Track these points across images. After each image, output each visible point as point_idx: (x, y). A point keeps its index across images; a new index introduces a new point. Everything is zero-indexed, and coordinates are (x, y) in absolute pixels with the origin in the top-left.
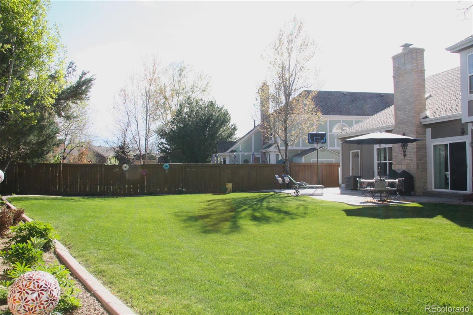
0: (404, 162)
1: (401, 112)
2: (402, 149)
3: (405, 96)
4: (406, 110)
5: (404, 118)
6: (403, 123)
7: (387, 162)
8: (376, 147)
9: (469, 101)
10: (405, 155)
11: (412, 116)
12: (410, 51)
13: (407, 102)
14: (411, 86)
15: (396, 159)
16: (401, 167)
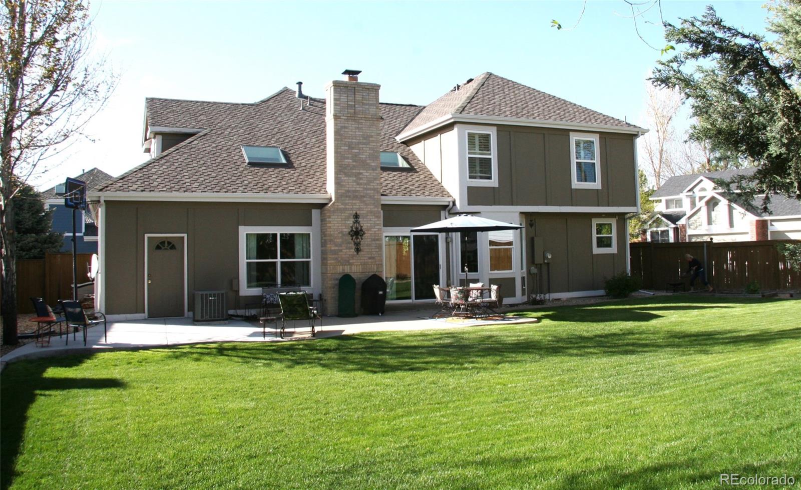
0: (354, 261)
1: (350, 178)
2: (352, 239)
3: (359, 153)
4: (361, 176)
5: (357, 189)
6: (355, 197)
7: (279, 260)
8: (244, 231)
9: (468, 187)
10: (358, 250)
11: (374, 189)
12: (374, 89)
13: (364, 164)
14: (373, 142)
15: (336, 256)
16: (351, 269)
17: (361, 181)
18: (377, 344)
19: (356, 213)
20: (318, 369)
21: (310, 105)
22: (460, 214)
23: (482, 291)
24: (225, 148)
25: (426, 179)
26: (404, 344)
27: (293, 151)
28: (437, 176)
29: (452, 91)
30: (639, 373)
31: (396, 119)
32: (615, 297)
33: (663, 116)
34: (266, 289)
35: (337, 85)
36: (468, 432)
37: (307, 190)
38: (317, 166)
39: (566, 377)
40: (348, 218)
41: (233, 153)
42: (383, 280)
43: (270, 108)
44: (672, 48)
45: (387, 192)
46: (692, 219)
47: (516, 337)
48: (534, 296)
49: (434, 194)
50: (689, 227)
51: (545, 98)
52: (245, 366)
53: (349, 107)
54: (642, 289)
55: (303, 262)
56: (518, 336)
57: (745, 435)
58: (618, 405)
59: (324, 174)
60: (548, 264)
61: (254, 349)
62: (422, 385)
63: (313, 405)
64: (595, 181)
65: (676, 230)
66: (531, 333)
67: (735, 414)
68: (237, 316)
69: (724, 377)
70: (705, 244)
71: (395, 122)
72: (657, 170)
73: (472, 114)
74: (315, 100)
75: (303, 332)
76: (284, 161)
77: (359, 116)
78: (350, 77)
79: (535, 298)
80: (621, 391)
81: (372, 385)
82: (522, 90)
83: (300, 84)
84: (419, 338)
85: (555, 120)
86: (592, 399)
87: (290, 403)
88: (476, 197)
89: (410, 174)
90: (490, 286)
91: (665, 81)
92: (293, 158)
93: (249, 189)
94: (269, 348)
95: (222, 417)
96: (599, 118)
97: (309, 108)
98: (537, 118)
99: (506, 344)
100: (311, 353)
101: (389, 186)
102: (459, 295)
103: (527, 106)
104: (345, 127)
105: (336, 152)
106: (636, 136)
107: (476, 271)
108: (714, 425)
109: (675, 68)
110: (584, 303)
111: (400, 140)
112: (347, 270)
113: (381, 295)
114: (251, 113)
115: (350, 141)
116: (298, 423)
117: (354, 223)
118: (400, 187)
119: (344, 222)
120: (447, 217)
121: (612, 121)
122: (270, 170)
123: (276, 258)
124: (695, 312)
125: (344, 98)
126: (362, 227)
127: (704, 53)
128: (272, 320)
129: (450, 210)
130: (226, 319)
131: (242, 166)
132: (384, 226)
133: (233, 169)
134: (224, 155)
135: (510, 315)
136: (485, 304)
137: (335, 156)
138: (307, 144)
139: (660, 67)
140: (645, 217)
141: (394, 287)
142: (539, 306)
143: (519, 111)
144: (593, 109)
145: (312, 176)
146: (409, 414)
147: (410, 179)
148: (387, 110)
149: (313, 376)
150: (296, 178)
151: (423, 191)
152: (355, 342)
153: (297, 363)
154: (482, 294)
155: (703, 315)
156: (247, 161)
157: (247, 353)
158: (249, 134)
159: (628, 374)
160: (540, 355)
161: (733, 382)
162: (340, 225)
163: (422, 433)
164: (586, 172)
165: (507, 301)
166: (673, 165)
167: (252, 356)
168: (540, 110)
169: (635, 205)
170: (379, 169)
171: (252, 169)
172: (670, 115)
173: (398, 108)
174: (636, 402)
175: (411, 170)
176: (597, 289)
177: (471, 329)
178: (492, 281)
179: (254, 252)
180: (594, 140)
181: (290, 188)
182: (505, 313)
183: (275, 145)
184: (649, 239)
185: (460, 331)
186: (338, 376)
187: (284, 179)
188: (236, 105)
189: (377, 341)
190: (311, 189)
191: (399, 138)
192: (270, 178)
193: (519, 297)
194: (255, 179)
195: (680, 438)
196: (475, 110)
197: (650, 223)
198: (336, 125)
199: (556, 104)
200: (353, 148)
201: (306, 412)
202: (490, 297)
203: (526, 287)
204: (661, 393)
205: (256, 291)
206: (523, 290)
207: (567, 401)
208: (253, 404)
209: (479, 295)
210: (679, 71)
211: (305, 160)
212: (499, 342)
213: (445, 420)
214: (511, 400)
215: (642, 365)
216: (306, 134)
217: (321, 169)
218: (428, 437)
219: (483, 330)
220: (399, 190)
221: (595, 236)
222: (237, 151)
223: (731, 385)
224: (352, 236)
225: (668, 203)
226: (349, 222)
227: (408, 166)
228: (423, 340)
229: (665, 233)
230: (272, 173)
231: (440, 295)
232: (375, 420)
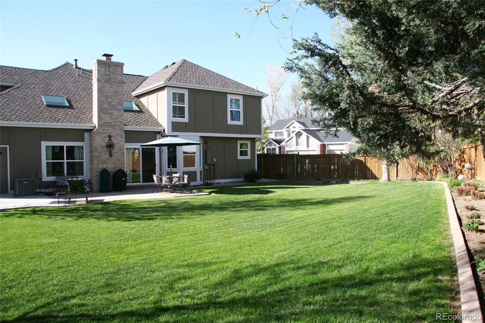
0: (109, 161)
1: (107, 115)
2: (107, 149)
3: (112, 102)
4: (113, 114)
5: (111, 121)
6: (109, 126)
7: (65, 161)
8: (44, 144)
9: (172, 122)
10: (111, 156)
11: (120, 122)
12: (120, 65)
13: (114, 108)
14: (120, 95)
15: (98, 159)
16: (107, 166)
17: (113, 117)
18: (124, 207)
19: (110, 135)
20: (93, 220)
21: (82, 73)
22: (167, 136)
23: (179, 178)
24: (31, 96)
25: (149, 117)
26: (139, 206)
27: (73, 99)
28: (155, 115)
29: (163, 69)
30: (264, 220)
31: (132, 83)
32: (249, 182)
33: (275, 88)
34: (58, 177)
35: (99, 62)
36: (178, 250)
37: (82, 121)
38: (87, 108)
39: (227, 222)
40: (105, 138)
41: (36, 99)
42: (125, 172)
43: (59, 74)
44: (295, 52)
45: (127, 123)
46: (288, 142)
47: (198, 202)
48: (207, 181)
49: (153, 125)
50: (287, 147)
51: (214, 75)
52: (49, 220)
53: (106, 75)
54: (263, 178)
55: (79, 162)
56: (199, 202)
57: (318, 248)
58: (254, 235)
59: (91, 113)
60: (214, 164)
61: (53, 211)
62: (151, 227)
63: (92, 239)
64: (240, 121)
65: (280, 148)
66: (206, 200)
67: (312, 238)
68: (41, 193)
69: (306, 221)
70: (295, 156)
71: (131, 85)
72: (271, 116)
73: (175, 82)
74: (85, 70)
75: (81, 201)
76: (67, 105)
77: (112, 80)
78: (107, 58)
79: (207, 182)
80: (255, 229)
81: (123, 228)
82: (202, 70)
83: (76, 60)
84: (146, 203)
85: (220, 87)
86: (241, 233)
87: (78, 239)
88: (176, 127)
89: (140, 114)
90: (183, 175)
91: (290, 69)
92: (73, 103)
93: (47, 120)
94: (62, 210)
95: (39, 247)
96: (243, 87)
97: (82, 75)
98: (210, 86)
99: (194, 206)
100: (87, 212)
101: (128, 120)
102: (167, 180)
103: (205, 79)
104: (104, 86)
105: (98, 100)
106: (262, 97)
107: (176, 167)
108: (302, 244)
109: (296, 62)
110: (233, 185)
111: (134, 95)
112: (105, 166)
113: (124, 180)
114: (47, 76)
115: (107, 94)
116: (84, 249)
117: (109, 140)
118: (134, 121)
119: (103, 140)
120: (160, 138)
121: (250, 89)
122: (59, 109)
123: (64, 160)
124: (291, 190)
125: (103, 70)
126: (113, 143)
127: (311, 56)
128: (63, 194)
129: (162, 134)
130: (34, 195)
131: (42, 106)
132: (125, 142)
133: (37, 108)
134: (31, 100)
135: (195, 191)
136: (181, 185)
137: (98, 103)
138: (81, 95)
139: (288, 61)
140: (264, 141)
141: (131, 176)
142: (209, 187)
143: (200, 81)
144: (240, 82)
145: (84, 113)
146: (145, 242)
147: (140, 117)
148: (127, 78)
149: (89, 224)
150: (75, 115)
151: (147, 123)
152: (111, 205)
153: (80, 217)
154: (179, 179)
155: (294, 191)
156: (45, 104)
157: (49, 213)
158: (46, 88)
159: (258, 220)
160: (212, 211)
161: (310, 223)
162: (100, 141)
163: (153, 251)
164: (235, 116)
165: (192, 184)
166: (279, 114)
167: (53, 214)
168: (212, 81)
169: (260, 134)
170: (123, 111)
171: (49, 109)
172: (278, 88)
173: (133, 77)
174: (263, 234)
175: (140, 111)
176: (240, 178)
177: (174, 198)
178: (184, 173)
179: (50, 156)
180: (240, 98)
181: (72, 120)
182: (192, 190)
183: (62, 95)
184: (266, 152)
185: (168, 199)
186: (104, 223)
187: (68, 115)
188: (37, 71)
189: (124, 205)
190: (84, 121)
191: (134, 94)
192: (59, 114)
193: (199, 182)
194: (51, 114)
195: (286, 250)
196: (177, 80)
197: (266, 144)
198: (98, 85)
199: (220, 78)
200: (108, 98)
201: (88, 243)
202: (184, 181)
203: (202, 176)
204: (275, 229)
205: (52, 178)
206: (201, 178)
207: (228, 234)
208: (56, 240)
209: (178, 180)
210: (298, 64)
211: (80, 104)
212: (190, 205)
213: (165, 245)
214: (198, 234)
215: (265, 216)
216: (80, 89)
217: (89, 110)
218: (157, 253)
219: (180, 199)
220: (134, 123)
221: (239, 150)
222: (39, 98)
223: (309, 225)
224: (107, 148)
225: (276, 134)
226: (106, 140)
227: (139, 110)
228: (149, 204)
229: (274, 149)
230: (61, 111)
231: (157, 180)
232: (127, 246)
